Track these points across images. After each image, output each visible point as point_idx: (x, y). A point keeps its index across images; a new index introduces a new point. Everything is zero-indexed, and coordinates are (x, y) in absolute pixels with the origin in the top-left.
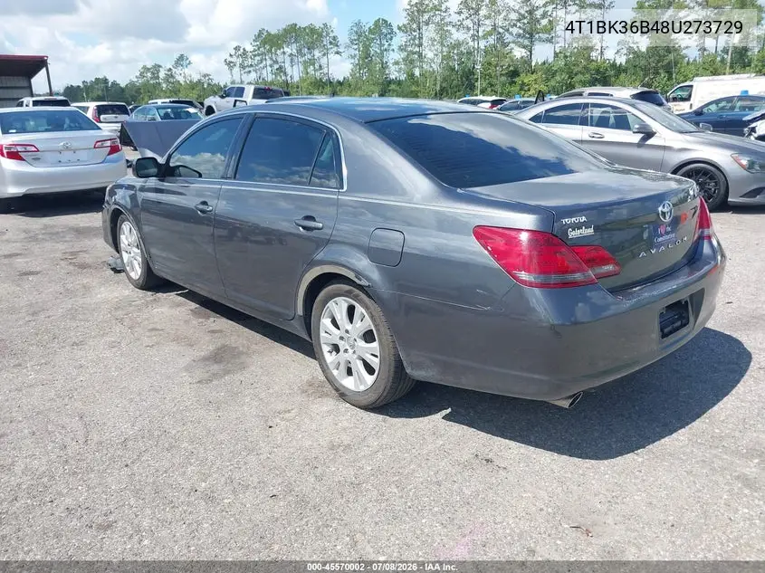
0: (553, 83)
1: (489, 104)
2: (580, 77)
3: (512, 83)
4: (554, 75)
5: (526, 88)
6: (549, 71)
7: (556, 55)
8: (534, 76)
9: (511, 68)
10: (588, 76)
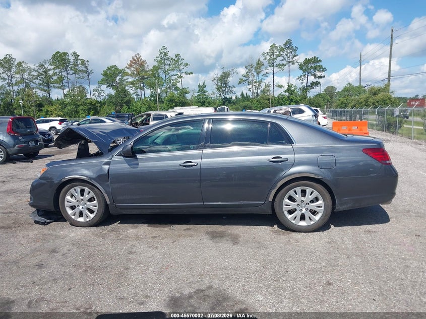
0: (66, 110)
1: (58, 122)
2: (82, 107)
3: (40, 110)
4: (65, 106)
5: (50, 113)
6: (63, 104)
7: (65, 96)
8: (54, 107)
9: (38, 102)
10: (86, 107)
